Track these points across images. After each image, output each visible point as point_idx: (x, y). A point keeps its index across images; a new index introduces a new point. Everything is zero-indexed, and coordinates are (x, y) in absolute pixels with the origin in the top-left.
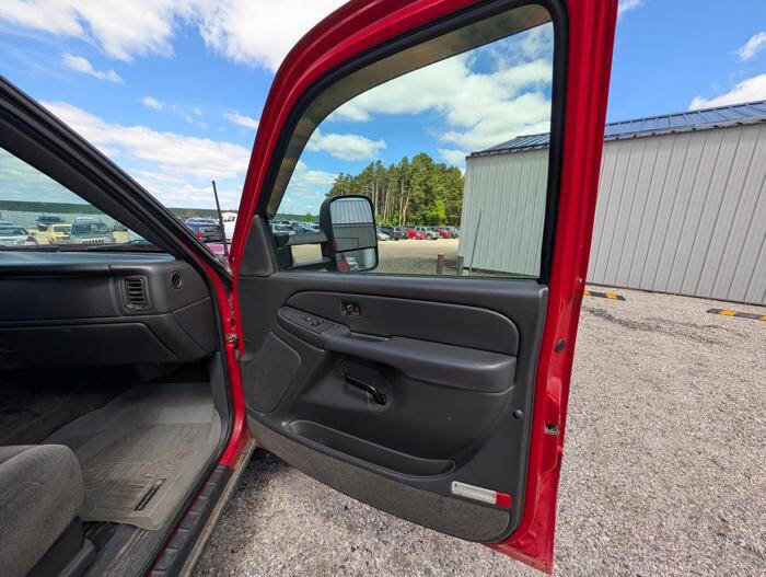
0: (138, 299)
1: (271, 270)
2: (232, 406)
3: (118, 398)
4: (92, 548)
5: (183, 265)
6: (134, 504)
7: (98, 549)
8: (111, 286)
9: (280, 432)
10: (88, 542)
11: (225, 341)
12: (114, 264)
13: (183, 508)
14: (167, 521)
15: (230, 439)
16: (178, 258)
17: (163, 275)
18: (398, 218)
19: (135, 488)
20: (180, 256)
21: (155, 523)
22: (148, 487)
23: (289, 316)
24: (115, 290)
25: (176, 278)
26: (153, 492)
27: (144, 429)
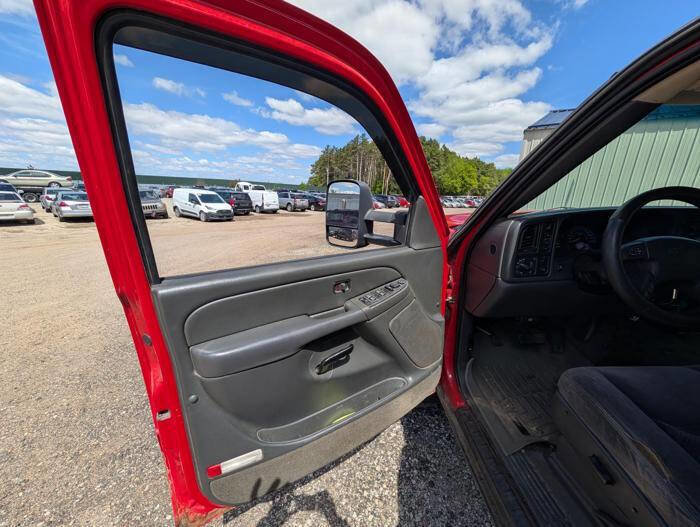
18: (380, 187)
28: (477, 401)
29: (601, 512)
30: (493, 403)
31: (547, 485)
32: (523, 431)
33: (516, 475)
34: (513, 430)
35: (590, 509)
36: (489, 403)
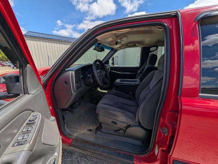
28: (75, 135)
29: (115, 131)
30: (79, 131)
31: (104, 137)
32: (91, 130)
33: (99, 142)
34: (89, 133)
35: (113, 133)
36: (78, 132)
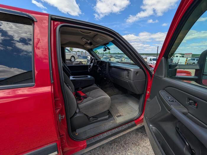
0: (128, 76)
1: (164, 76)
2: (142, 110)
3: (124, 94)
4: (108, 117)
5: (141, 70)
6: (117, 115)
7: (109, 118)
8: (125, 72)
9: (149, 127)
10: (108, 115)
11: (146, 93)
12: (127, 68)
13: (123, 123)
14: (119, 123)
15: (139, 118)
16: (140, 68)
17: (134, 72)
19: (118, 113)
20: (141, 68)
21: (117, 122)
22: (120, 114)
23: (163, 93)
24: (125, 73)
25: (137, 73)
26: (120, 116)
27: (126, 103)
